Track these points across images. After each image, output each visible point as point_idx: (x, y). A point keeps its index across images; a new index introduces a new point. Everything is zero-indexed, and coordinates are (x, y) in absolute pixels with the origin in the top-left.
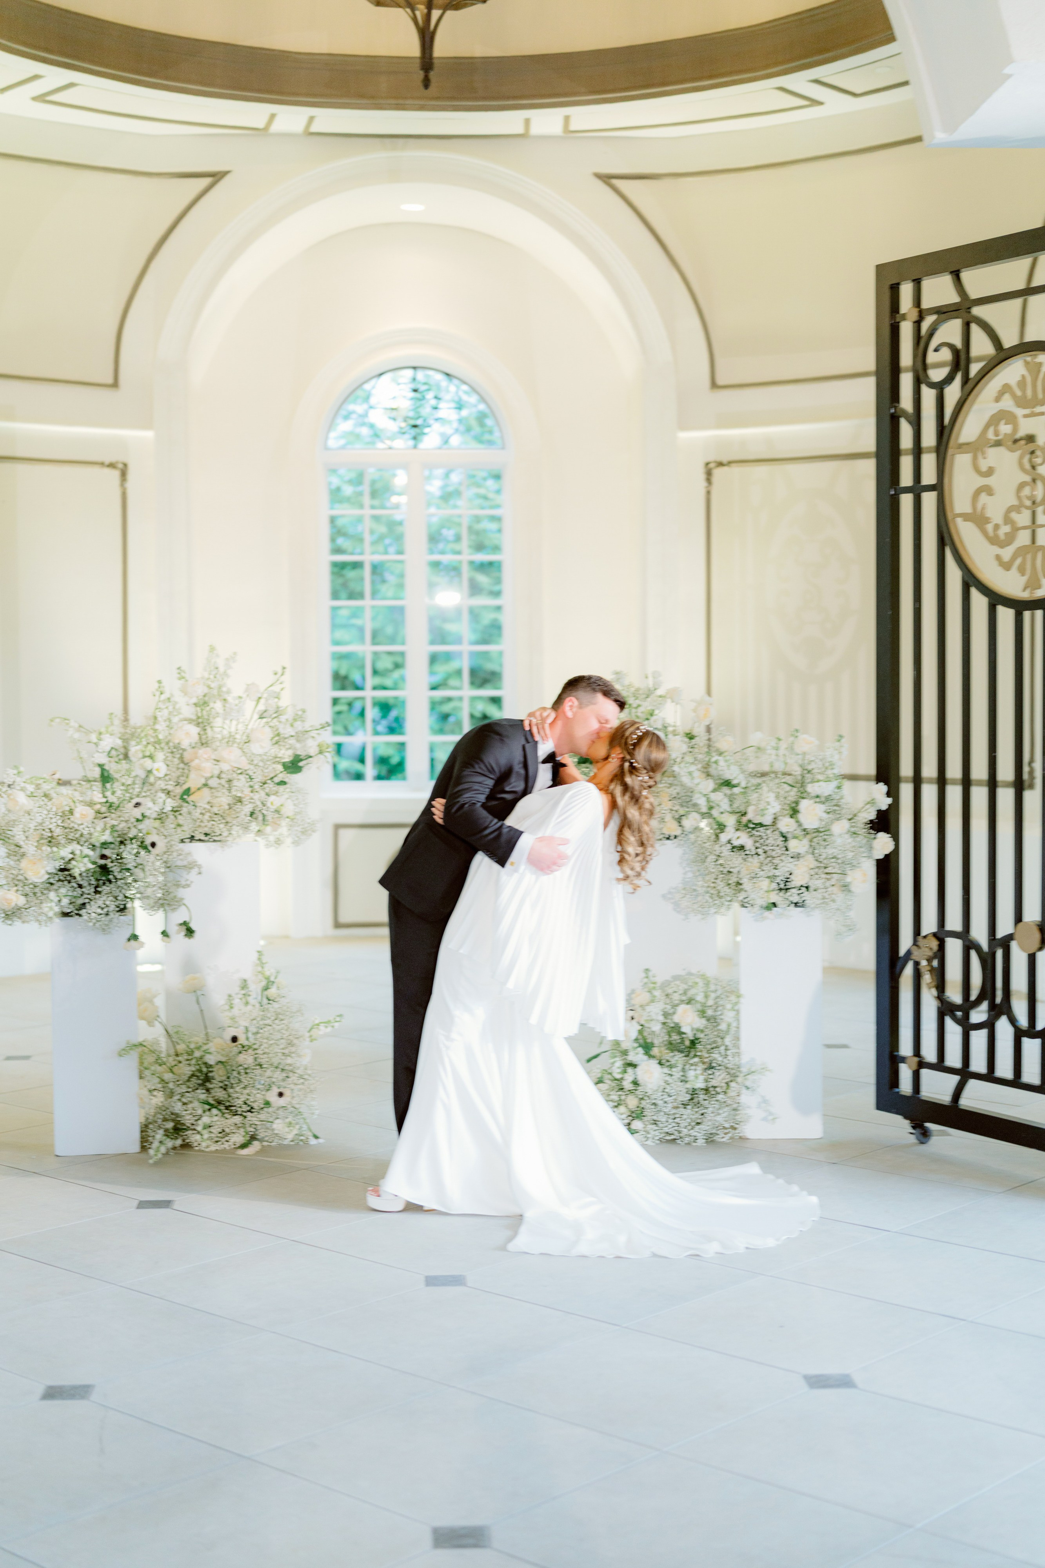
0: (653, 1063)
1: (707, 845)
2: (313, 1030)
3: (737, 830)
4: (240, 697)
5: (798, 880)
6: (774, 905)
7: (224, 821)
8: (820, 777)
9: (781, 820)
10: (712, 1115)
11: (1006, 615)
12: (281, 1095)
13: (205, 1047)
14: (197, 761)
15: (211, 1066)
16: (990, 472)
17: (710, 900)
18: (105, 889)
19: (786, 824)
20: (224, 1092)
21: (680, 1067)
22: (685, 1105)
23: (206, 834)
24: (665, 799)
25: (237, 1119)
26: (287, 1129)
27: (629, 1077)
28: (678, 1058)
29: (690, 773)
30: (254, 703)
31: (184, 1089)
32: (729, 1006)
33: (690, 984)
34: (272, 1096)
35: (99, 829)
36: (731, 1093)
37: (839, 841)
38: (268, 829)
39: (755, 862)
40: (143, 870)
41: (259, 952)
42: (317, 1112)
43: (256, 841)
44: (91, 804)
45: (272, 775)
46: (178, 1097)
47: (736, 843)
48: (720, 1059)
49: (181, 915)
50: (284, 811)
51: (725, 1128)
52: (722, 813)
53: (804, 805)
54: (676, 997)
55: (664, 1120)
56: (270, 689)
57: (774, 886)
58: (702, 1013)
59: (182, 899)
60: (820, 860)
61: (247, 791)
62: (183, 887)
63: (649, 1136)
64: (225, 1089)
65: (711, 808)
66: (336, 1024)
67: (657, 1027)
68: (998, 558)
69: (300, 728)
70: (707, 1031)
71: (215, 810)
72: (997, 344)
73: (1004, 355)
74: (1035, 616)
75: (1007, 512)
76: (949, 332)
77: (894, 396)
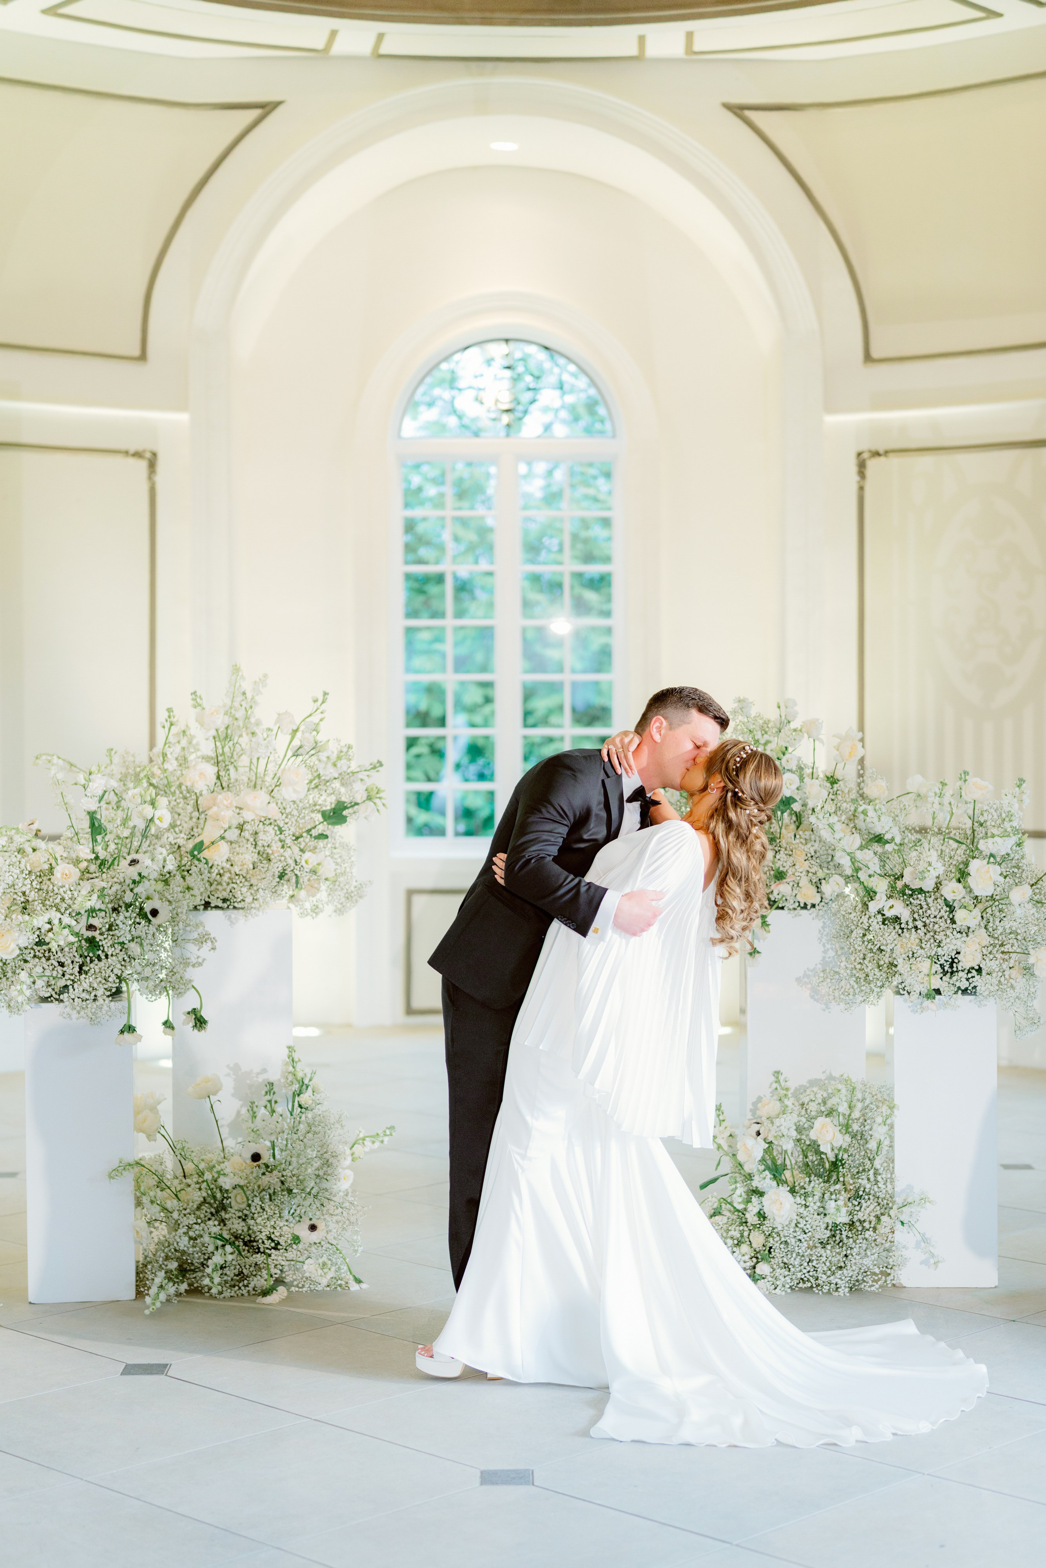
0: (784, 1190)
1: (852, 916)
2: (356, 1145)
3: (891, 897)
4: (269, 729)
5: (967, 961)
6: (938, 992)
7: (246, 884)
8: (995, 831)
9: (947, 885)
10: (858, 1257)
12: (313, 1228)
13: (218, 1168)
14: (215, 809)
15: (227, 1191)
17: (856, 986)
18: (95, 967)
19: (952, 890)
20: (243, 1224)
21: (818, 1195)
22: (823, 1244)
23: (224, 900)
24: (800, 857)
25: (259, 1258)
26: (320, 1271)
27: (753, 1209)
28: (816, 1186)
29: (831, 826)
30: (289, 737)
31: (192, 1219)
32: (879, 1120)
33: (830, 1091)
34: (303, 1231)
35: (84, 892)
36: (881, 1229)
37: (1019, 912)
38: (302, 894)
39: (912, 938)
40: (141, 945)
41: (289, 1047)
42: (360, 1249)
43: (289, 908)
44: (77, 862)
45: (309, 827)
46: (185, 1230)
47: (889, 914)
48: (868, 1186)
49: (190, 1001)
50: (321, 871)
51: (875, 1274)
52: (870, 876)
53: (975, 866)
54: (813, 1107)
55: (797, 1263)
56: (309, 719)
57: (937, 967)
58: (846, 1128)
59: (190, 981)
60: (996, 936)
61: (276, 846)
62: (194, 966)
63: (778, 1283)
64: (244, 1220)
65: (857, 870)
66: (386, 1139)
67: (788, 1145)
69: (345, 768)
70: (851, 1150)
71: (236, 869)
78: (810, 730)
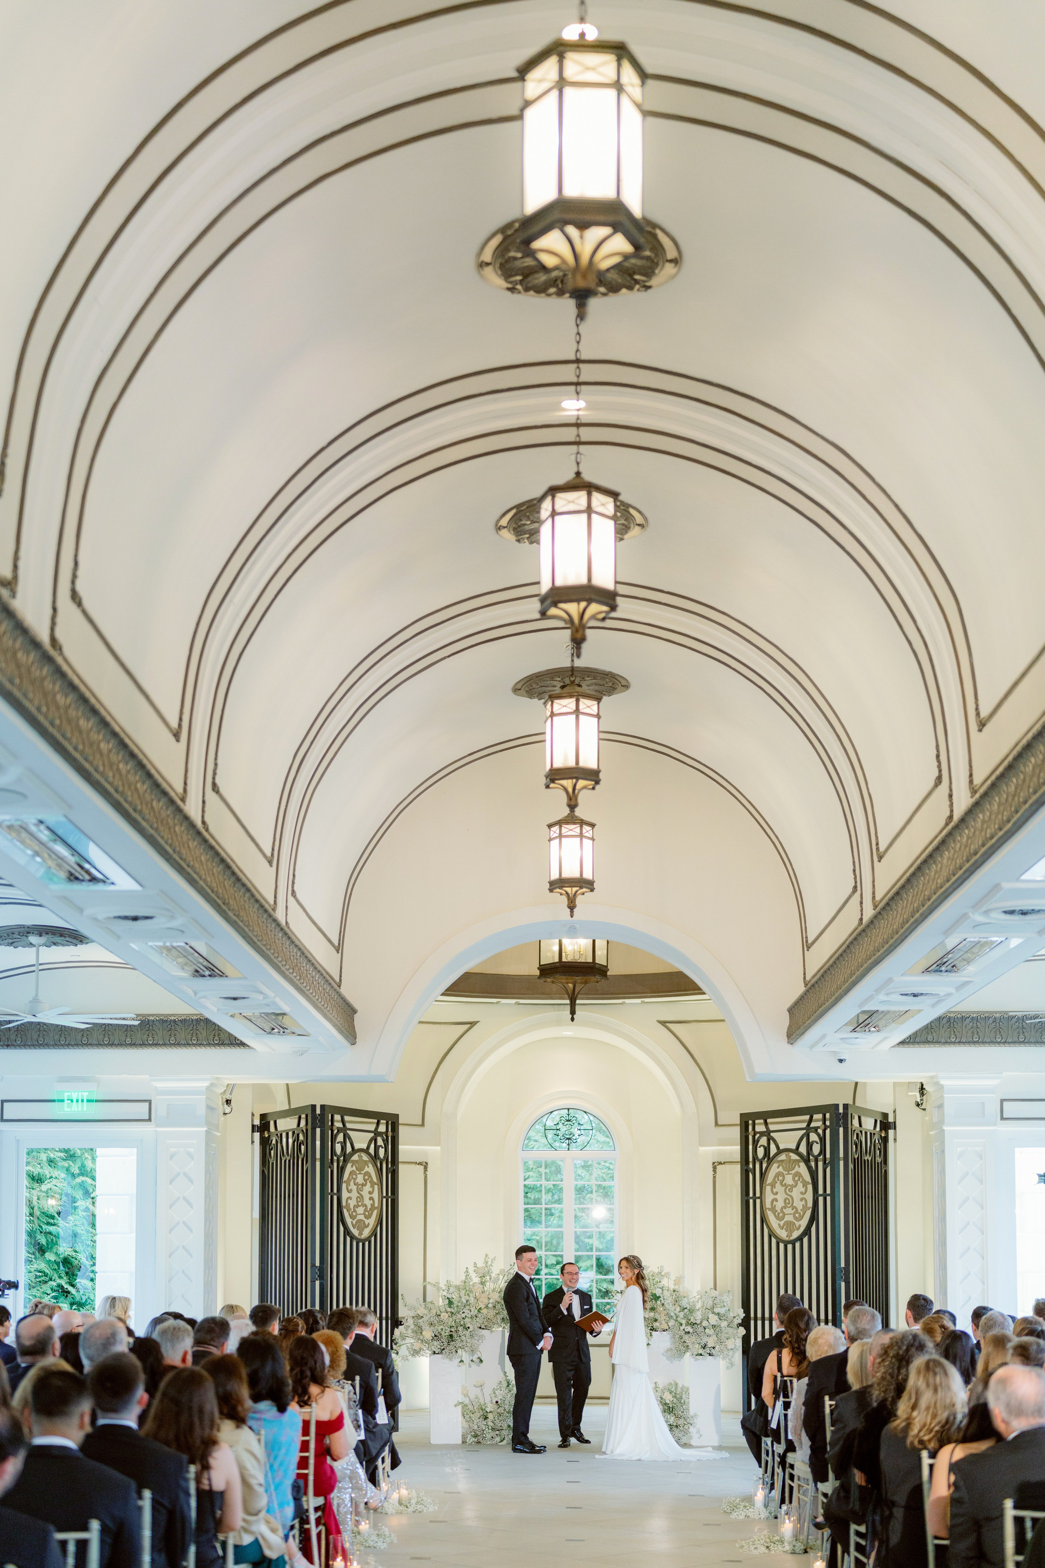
1: (677, 1332)
3: (687, 1326)
4: (497, 1274)
5: (710, 1345)
6: (701, 1355)
7: (492, 1322)
8: (719, 1307)
9: (703, 1322)
11: (782, 1246)
13: (486, 1405)
15: (488, 1413)
16: (777, 1193)
17: (679, 1353)
18: (452, 1343)
19: (705, 1323)
24: (663, 1315)
25: (498, 1433)
31: (478, 1421)
32: (685, 1394)
33: (671, 1385)
35: (449, 1321)
36: (686, 1427)
37: (725, 1330)
39: (693, 1338)
40: (465, 1337)
44: (446, 1312)
46: (476, 1424)
47: (686, 1330)
48: (681, 1414)
49: (478, 1355)
52: (681, 1319)
53: (711, 1316)
57: (701, 1347)
58: (675, 1397)
59: (478, 1349)
60: (718, 1337)
62: (479, 1345)
64: (493, 1422)
65: (678, 1318)
68: (779, 1225)
70: (678, 1404)
71: (489, 1317)
72: (778, 1147)
73: (780, 1151)
74: (790, 1247)
75: (782, 1208)
76: (763, 1141)
77: (747, 1163)
78: (667, 1275)
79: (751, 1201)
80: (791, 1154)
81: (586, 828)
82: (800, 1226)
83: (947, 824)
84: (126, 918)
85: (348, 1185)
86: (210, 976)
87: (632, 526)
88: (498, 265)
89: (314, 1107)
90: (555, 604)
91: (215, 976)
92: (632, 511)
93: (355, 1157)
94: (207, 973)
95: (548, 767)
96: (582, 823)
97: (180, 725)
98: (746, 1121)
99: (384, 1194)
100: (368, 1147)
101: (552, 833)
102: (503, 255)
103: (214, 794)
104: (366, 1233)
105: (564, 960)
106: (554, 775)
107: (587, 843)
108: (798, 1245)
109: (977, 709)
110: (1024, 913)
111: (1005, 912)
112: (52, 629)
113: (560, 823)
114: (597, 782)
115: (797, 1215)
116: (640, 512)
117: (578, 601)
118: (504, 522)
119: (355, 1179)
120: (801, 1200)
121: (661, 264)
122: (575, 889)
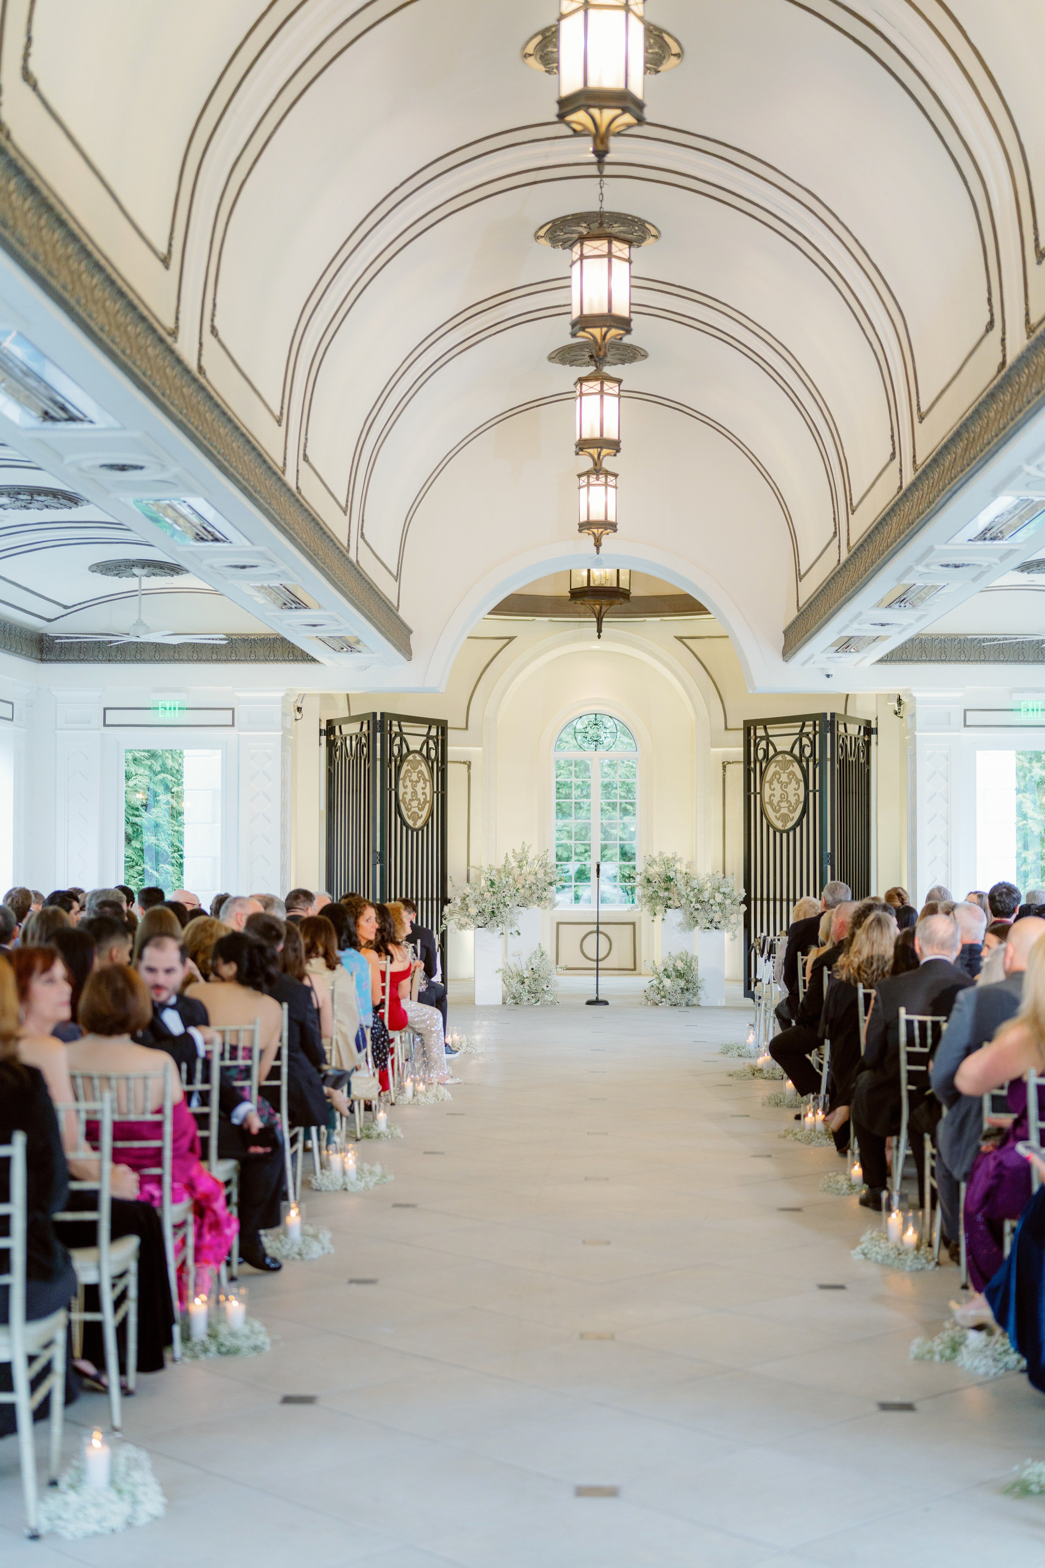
0: (670, 981)
1: (687, 909)
2: (557, 969)
3: (697, 904)
4: (533, 859)
5: (716, 919)
6: (708, 928)
7: (529, 900)
8: (723, 886)
9: (710, 900)
10: (688, 996)
11: (778, 834)
13: (522, 972)
14: (520, 879)
15: (525, 978)
16: (774, 789)
17: (689, 927)
18: (494, 918)
19: (712, 901)
20: (528, 987)
21: (678, 981)
22: (679, 993)
24: (676, 894)
25: (533, 995)
26: (549, 999)
27: (661, 986)
28: (678, 979)
30: (537, 861)
31: (516, 985)
32: (695, 962)
33: (682, 955)
34: (547, 985)
35: (492, 899)
36: (695, 990)
37: (729, 907)
38: (543, 903)
39: (702, 914)
40: (505, 913)
41: (539, 943)
43: (538, 907)
44: (489, 891)
45: (544, 886)
46: (514, 987)
47: (696, 907)
48: (692, 979)
49: (516, 928)
50: (547, 897)
51: (692, 1001)
52: (692, 899)
54: (678, 959)
55: (672, 998)
56: (543, 857)
57: (708, 921)
58: (686, 964)
59: (516, 924)
60: (723, 913)
61: (536, 890)
62: (517, 920)
63: (667, 1003)
67: (670, 968)
68: (776, 816)
69: (553, 870)
70: (688, 970)
71: (526, 896)
72: (775, 750)
73: (777, 753)
74: (785, 835)
75: (778, 803)
76: (763, 744)
77: (749, 763)
78: (680, 860)
79: (752, 796)
80: (786, 756)
81: (610, 478)
82: (793, 817)
83: (898, 492)
84: (236, 567)
85: (404, 781)
86: (296, 608)
87: (648, 237)
88: (538, 57)
89: (375, 714)
90: (583, 329)
91: (300, 608)
92: (647, 226)
93: (410, 757)
94: (293, 606)
95: (578, 438)
96: (607, 473)
97: (281, 413)
98: (749, 727)
99: (435, 790)
100: (421, 749)
101: (581, 482)
102: (542, 50)
103: (305, 463)
104: (420, 823)
105: (592, 584)
106: (583, 445)
107: (612, 491)
108: (791, 833)
109: (918, 405)
110: (956, 566)
111: (942, 566)
112: (199, 360)
113: (588, 474)
114: (618, 451)
115: (791, 808)
116: (654, 226)
117: (601, 327)
118: (542, 233)
119: (410, 777)
120: (795, 795)
121: (667, 57)
122: (600, 530)
